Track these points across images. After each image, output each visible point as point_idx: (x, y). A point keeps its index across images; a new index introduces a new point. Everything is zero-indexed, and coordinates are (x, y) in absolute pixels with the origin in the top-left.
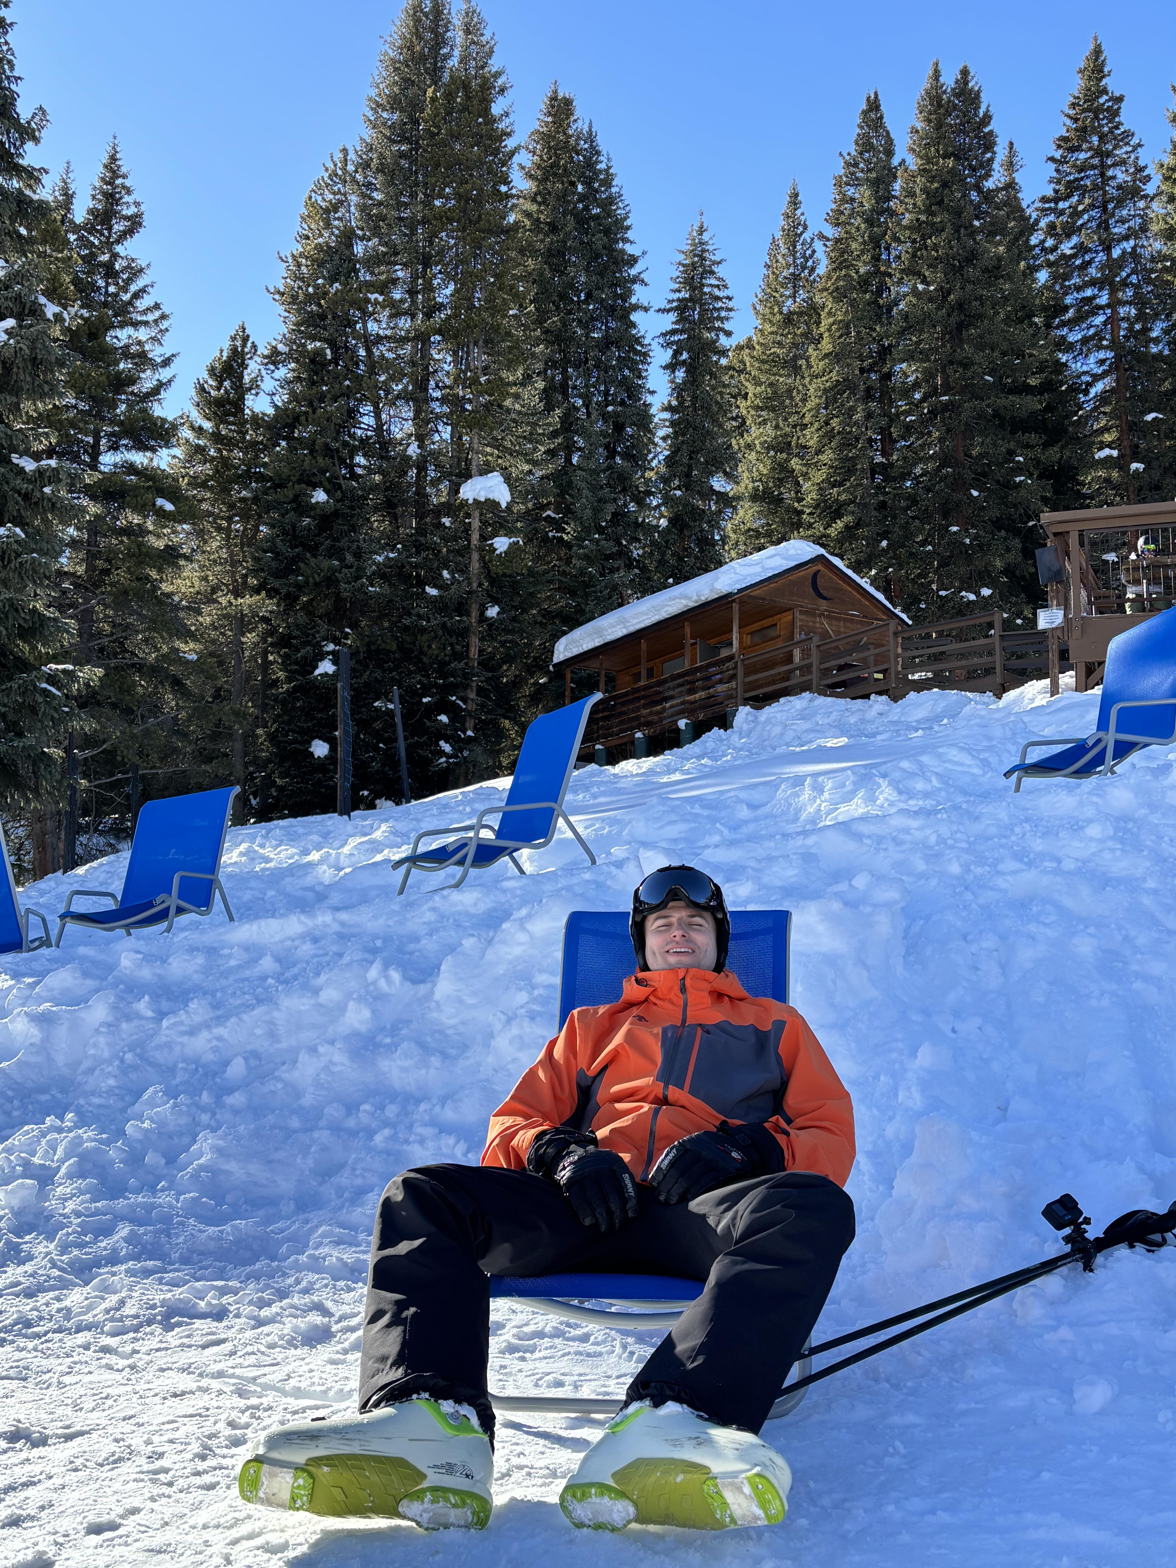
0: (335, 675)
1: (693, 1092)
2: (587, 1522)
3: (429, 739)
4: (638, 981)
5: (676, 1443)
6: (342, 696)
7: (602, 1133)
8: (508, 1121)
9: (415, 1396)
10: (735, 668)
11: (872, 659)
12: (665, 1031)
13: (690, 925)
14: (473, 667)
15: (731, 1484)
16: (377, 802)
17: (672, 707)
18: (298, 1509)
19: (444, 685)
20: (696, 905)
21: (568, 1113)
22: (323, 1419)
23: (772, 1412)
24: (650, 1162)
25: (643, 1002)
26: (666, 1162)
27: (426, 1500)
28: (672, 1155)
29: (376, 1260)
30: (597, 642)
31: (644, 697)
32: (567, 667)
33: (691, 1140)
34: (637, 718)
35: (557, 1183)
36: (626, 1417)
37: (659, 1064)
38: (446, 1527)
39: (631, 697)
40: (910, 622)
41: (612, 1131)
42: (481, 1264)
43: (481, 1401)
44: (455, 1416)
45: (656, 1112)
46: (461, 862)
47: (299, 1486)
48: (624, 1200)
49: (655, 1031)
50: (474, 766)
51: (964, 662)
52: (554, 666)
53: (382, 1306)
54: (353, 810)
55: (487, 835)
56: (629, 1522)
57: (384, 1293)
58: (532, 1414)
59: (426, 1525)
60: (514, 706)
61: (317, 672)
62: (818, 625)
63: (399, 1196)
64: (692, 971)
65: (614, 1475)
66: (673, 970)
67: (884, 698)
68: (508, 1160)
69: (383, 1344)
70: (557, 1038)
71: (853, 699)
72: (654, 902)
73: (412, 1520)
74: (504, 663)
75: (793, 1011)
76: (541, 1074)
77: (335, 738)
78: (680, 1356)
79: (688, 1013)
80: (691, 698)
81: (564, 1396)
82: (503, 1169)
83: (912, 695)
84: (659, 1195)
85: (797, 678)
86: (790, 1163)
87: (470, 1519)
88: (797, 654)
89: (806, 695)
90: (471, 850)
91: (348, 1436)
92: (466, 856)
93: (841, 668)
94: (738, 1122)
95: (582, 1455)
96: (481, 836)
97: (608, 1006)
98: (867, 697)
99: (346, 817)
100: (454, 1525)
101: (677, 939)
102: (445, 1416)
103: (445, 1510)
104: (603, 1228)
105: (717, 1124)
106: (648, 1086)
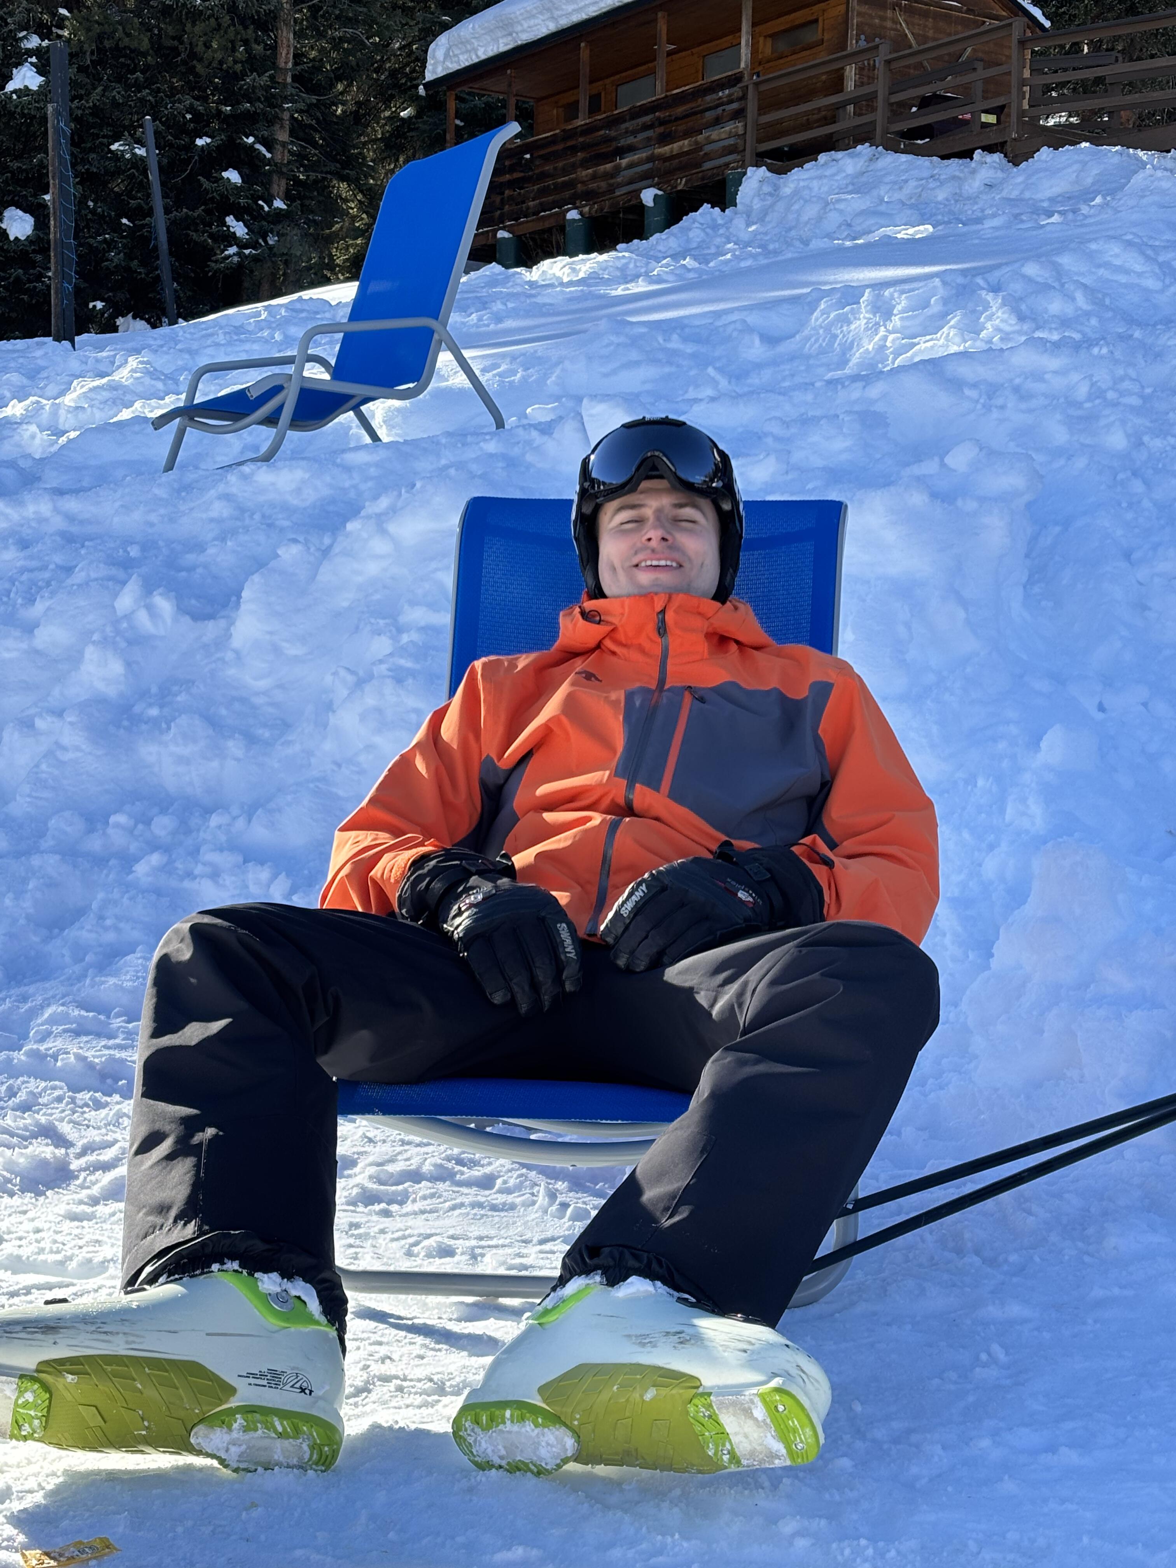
0: (43, 93)
1: (676, 795)
2: (497, 1461)
3: (208, 212)
4: (586, 615)
5: (643, 1341)
6: (57, 129)
7: (521, 859)
8: (366, 838)
9: (215, 1267)
10: (744, 98)
11: (979, 87)
12: (629, 697)
13: (676, 520)
14: (285, 85)
15: (734, 1404)
16: (120, 321)
17: (630, 166)
18: (25, 1438)
19: (232, 116)
20: (688, 487)
21: (464, 829)
22: (64, 1301)
23: (797, 1296)
24: (601, 905)
25: (591, 651)
26: (630, 905)
27: (235, 1426)
28: (639, 894)
29: (147, 1054)
30: (504, 45)
31: (584, 147)
32: (450, 88)
33: (670, 872)
34: (571, 184)
35: (447, 937)
36: (563, 1300)
37: (620, 749)
38: (268, 1467)
39: (560, 146)
40: (1047, 24)
41: (538, 856)
42: (324, 1061)
43: (326, 1275)
44: (282, 1298)
45: (613, 827)
46: (271, 420)
47: (27, 1403)
48: (559, 966)
49: (614, 696)
50: (286, 263)
51: (1136, 98)
52: (426, 86)
53: (158, 1126)
54: (79, 333)
55: (316, 373)
56: (565, 1461)
57: (162, 1106)
58: (402, 1297)
59: (235, 1465)
60: (356, 156)
61: (10, 87)
62: (889, 24)
63: (185, 953)
64: (677, 601)
65: (541, 1390)
66: (647, 596)
67: (997, 157)
68: (365, 899)
69: (161, 1185)
70: (447, 707)
71: (944, 157)
72: (615, 480)
73: (213, 1456)
74: (339, 79)
75: (845, 668)
76: (420, 764)
77: (44, 206)
78: (650, 1207)
79: (669, 668)
80: (666, 150)
81: (456, 1271)
82: (356, 913)
83: (1045, 153)
84: (616, 957)
85: (849, 119)
86: (833, 910)
87: (307, 1456)
88: (851, 73)
89: (864, 149)
90: (290, 399)
91: (106, 1328)
92: (280, 408)
93: (925, 103)
94: (748, 845)
95: (488, 1360)
96: (306, 374)
97: (533, 656)
98: (968, 154)
99: (66, 344)
100: (279, 1464)
101: (653, 543)
102: (266, 1298)
103: (267, 1442)
104: (524, 1008)
105: (714, 847)
106: (600, 785)
